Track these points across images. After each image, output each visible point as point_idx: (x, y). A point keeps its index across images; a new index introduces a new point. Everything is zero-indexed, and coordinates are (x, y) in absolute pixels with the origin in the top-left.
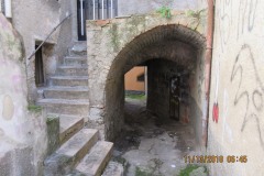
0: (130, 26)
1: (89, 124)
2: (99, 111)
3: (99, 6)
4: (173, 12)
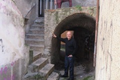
0: (64, 13)
1: (44, 56)
2: (48, 50)
4: (82, 8)
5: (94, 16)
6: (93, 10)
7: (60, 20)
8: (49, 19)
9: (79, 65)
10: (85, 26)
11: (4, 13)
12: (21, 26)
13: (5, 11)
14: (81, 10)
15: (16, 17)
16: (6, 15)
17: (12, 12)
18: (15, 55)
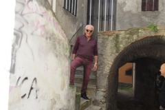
1: (95, 102)
4: (158, 28)
7: (122, 47)
10: (158, 56)
11: (42, 36)
12: (66, 56)
13: (43, 33)
14: (156, 31)
15: (59, 43)
16: (44, 39)
17: (53, 34)
18: (55, 103)
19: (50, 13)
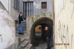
0: (36, 17)
3: (29, 11)
4: (46, 15)
5: (52, 18)
6: (51, 15)
7: (34, 21)
8: (29, 21)
9: (45, 43)
10: (47, 23)
11: (3, 20)
12: (13, 26)
13: (3, 19)
14: (45, 16)
15: (10, 21)
16: (4, 21)
17: (7, 19)
18: (10, 42)
19: (5, 11)
